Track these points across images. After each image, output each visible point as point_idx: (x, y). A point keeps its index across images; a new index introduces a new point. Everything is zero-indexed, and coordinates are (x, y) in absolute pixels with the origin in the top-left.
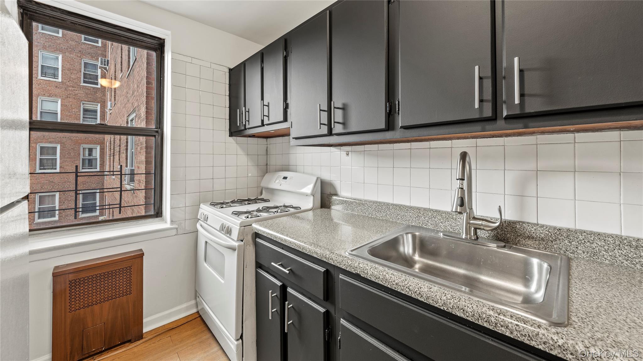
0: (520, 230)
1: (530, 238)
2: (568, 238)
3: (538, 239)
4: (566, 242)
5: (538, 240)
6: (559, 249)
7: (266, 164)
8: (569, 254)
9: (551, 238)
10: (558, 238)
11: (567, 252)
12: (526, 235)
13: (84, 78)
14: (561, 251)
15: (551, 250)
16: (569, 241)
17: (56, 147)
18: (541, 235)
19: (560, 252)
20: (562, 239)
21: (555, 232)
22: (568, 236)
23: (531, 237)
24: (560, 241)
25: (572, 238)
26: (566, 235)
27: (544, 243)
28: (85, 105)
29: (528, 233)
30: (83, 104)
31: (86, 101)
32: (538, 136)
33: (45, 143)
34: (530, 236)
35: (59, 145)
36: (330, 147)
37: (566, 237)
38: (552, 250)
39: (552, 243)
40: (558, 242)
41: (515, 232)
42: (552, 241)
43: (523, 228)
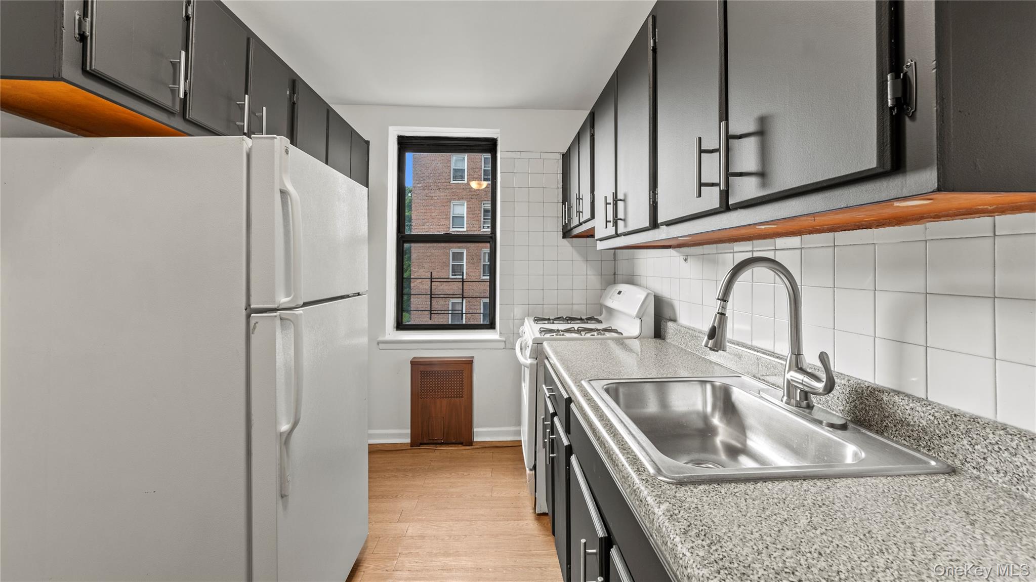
0: (888, 406)
1: (904, 424)
2: (969, 436)
3: (917, 428)
4: (965, 442)
5: (917, 430)
6: (951, 455)
7: (613, 274)
8: (970, 468)
9: (939, 430)
10: (950, 432)
11: (966, 463)
12: (898, 418)
13: (485, 175)
14: (956, 460)
15: (938, 455)
16: (970, 441)
17: (463, 253)
18: (921, 420)
19: (954, 461)
20: (957, 435)
21: (946, 418)
22: (968, 431)
23: (906, 422)
24: (954, 439)
25: (975, 436)
26: (964, 428)
27: (927, 438)
28: (484, 205)
29: (900, 414)
30: (484, 204)
31: (485, 201)
32: (928, 224)
33: (456, 248)
34: (903, 420)
35: (465, 250)
36: (668, 248)
37: (964, 432)
38: (940, 454)
39: (939, 440)
40: (950, 440)
41: (881, 409)
42: (939, 437)
43: (892, 403)
